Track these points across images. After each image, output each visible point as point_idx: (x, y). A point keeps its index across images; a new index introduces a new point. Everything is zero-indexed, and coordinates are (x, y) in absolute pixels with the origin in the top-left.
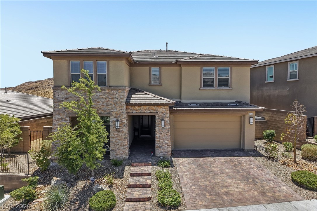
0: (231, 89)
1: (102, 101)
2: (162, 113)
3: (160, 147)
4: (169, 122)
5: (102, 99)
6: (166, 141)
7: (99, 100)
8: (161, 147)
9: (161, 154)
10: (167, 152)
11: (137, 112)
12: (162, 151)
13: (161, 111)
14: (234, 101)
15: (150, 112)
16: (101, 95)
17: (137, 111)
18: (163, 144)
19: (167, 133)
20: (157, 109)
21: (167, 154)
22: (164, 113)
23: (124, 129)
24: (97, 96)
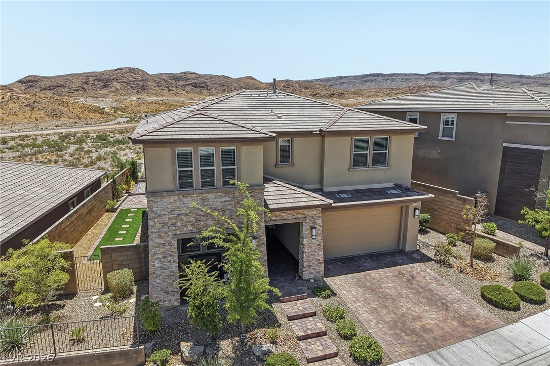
0: (390, 168)
1: (229, 209)
2: (313, 217)
3: (309, 266)
4: (321, 229)
5: (230, 207)
6: (317, 257)
7: (225, 209)
8: (311, 266)
9: (311, 276)
10: (319, 272)
11: (277, 219)
12: (312, 271)
13: (310, 215)
14: (391, 185)
15: (295, 217)
16: (228, 201)
17: (276, 217)
18: (314, 262)
19: (319, 245)
20: (305, 212)
21: (318, 274)
22: (315, 217)
23: (262, 249)
24: (221, 202)
